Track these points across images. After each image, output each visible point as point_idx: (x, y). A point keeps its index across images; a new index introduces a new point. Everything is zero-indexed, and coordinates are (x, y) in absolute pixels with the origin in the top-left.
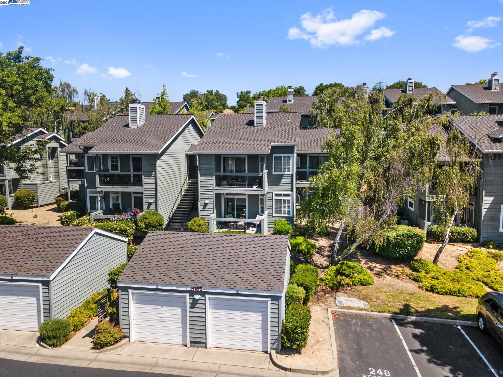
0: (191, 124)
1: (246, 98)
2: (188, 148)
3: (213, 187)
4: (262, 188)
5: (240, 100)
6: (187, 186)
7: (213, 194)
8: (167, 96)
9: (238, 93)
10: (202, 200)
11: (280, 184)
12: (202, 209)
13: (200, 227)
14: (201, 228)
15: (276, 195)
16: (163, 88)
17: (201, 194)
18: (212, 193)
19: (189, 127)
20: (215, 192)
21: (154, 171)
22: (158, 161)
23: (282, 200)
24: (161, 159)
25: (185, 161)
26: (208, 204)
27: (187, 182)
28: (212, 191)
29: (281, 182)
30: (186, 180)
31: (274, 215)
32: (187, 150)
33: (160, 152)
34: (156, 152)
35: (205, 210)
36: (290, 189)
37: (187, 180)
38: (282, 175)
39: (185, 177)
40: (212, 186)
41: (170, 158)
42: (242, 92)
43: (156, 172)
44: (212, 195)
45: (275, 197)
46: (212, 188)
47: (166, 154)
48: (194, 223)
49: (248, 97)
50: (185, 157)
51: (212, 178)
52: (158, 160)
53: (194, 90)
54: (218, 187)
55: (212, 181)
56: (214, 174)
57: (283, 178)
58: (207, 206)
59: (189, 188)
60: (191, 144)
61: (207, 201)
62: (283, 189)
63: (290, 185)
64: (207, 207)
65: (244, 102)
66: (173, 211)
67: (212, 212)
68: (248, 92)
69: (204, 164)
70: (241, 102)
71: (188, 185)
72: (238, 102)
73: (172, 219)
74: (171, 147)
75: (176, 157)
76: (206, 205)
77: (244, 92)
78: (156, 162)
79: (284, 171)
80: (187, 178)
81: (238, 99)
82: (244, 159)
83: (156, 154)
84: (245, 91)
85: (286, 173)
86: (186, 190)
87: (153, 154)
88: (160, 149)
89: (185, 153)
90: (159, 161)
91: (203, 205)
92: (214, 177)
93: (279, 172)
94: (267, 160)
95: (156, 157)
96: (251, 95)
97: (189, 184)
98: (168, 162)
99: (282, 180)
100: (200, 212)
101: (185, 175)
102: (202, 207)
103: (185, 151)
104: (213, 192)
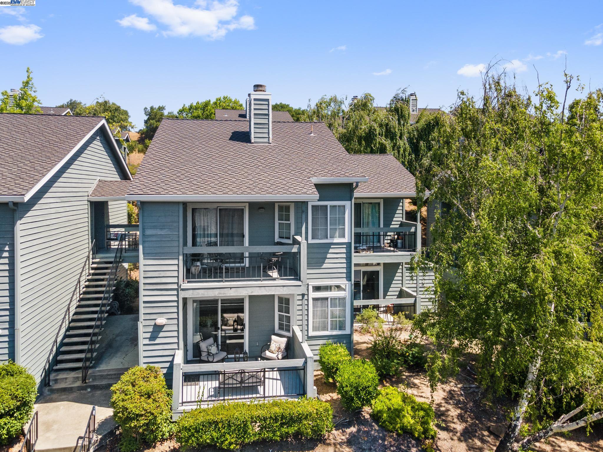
0: (98, 138)
1: (158, 117)
2: (94, 186)
3: (178, 283)
4: (300, 280)
5: (149, 119)
6: (92, 272)
7: (177, 301)
8: (34, 89)
9: (146, 108)
10: (148, 317)
11: (325, 266)
12: (147, 342)
13: (150, 401)
14: (154, 400)
15: (317, 289)
16: (26, 74)
17: (145, 302)
18: (175, 298)
19: (95, 142)
20: (182, 295)
21: (7, 248)
22: (19, 222)
23: (329, 300)
24: (30, 214)
25: (86, 215)
26: (163, 326)
27: (91, 260)
28: (175, 292)
29: (327, 261)
30: (88, 257)
31: (311, 333)
32: (91, 191)
33: (26, 198)
34: (16, 199)
35: (156, 342)
36: (344, 275)
37: (91, 256)
38: (328, 246)
39: (87, 250)
40: (175, 280)
41: (53, 211)
42: (152, 108)
43: (12, 252)
44: (175, 304)
45: (313, 295)
46: (175, 286)
47: (42, 201)
48: (130, 387)
49: (162, 115)
50: (86, 207)
51: (176, 262)
52: (21, 218)
53: (74, 100)
54: (188, 282)
55: (176, 268)
56: (181, 253)
57: (331, 251)
58: (161, 331)
59: (94, 274)
60: (99, 178)
61: (161, 321)
62: (331, 275)
63: (345, 265)
64: (161, 334)
65: (156, 122)
66: (59, 340)
67: (175, 346)
68: (161, 108)
69: (155, 227)
70: (151, 121)
71: (93, 269)
72: (146, 122)
73: (56, 361)
74: (56, 184)
75: (68, 209)
76: (158, 329)
77: (155, 109)
78: (13, 225)
79: (332, 237)
80: (91, 253)
81: (146, 118)
82: (242, 211)
83: (15, 204)
84: (156, 106)
85: (336, 240)
86: (89, 280)
87: (6, 204)
88: (28, 191)
89: (86, 198)
90: (23, 220)
91: (151, 329)
92: (181, 258)
93: (321, 239)
94: (296, 213)
95: (14, 210)
96: (166, 113)
97: (95, 266)
98: (48, 222)
99: (329, 256)
100: (141, 348)
101: (87, 246)
102: (148, 335)
103: (86, 194)
104: (178, 295)
